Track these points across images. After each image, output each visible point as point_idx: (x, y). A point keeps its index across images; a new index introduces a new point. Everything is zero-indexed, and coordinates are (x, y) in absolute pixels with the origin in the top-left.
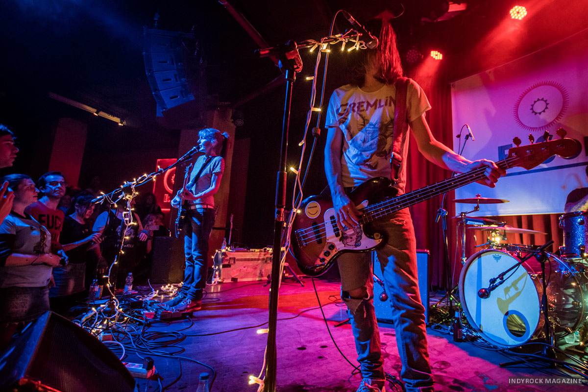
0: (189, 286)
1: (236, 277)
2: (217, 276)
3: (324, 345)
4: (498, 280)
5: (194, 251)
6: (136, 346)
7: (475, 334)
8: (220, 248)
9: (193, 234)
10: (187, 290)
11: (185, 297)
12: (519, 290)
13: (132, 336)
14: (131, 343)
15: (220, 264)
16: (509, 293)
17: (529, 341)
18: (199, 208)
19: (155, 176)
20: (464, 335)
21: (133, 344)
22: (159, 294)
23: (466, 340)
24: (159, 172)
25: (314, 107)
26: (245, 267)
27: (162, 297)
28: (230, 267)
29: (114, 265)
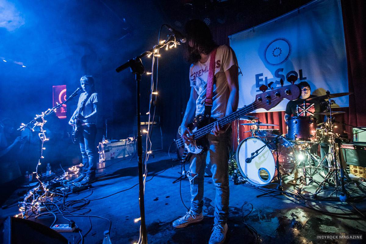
0: (87, 169)
1: (113, 157)
2: (102, 158)
3: (168, 196)
4: (256, 154)
5: (86, 150)
6: (62, 212)
7: (244, 179)
8: (101, 141)
9: (85, 139)
10: (86, 171)
11: (85, 176)
12: (266, 158)
13: (58, 205)
14: (58, 210)
15: (103, 151)
16: (261, 159)
17: (270, 183)
18: (87, 125)
19: (56, 109)
20: (239, 181)
21: (60, 211)
22: (69, 174)
23: (240, 183)
24: (58, 106)
25: (153, 92)
27: (71, 175)
28: (109, 151)
29: (39, 165)
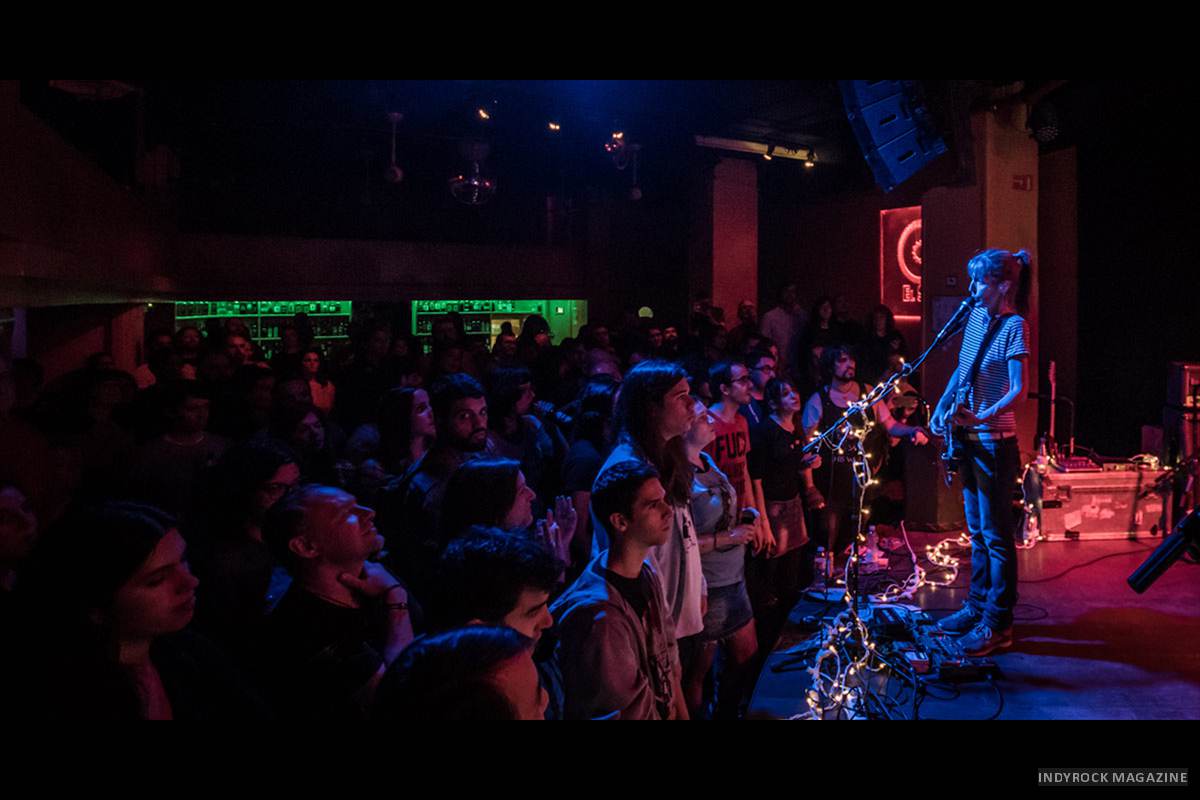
1: (1077, 530)
2: (1034, 528)
11: (978, 619)
15: (1037, 499)
18: (986, 441)
22: (927, 576)
26: (1093, 507)
27: (933, 582)
28: (1060, 506)
